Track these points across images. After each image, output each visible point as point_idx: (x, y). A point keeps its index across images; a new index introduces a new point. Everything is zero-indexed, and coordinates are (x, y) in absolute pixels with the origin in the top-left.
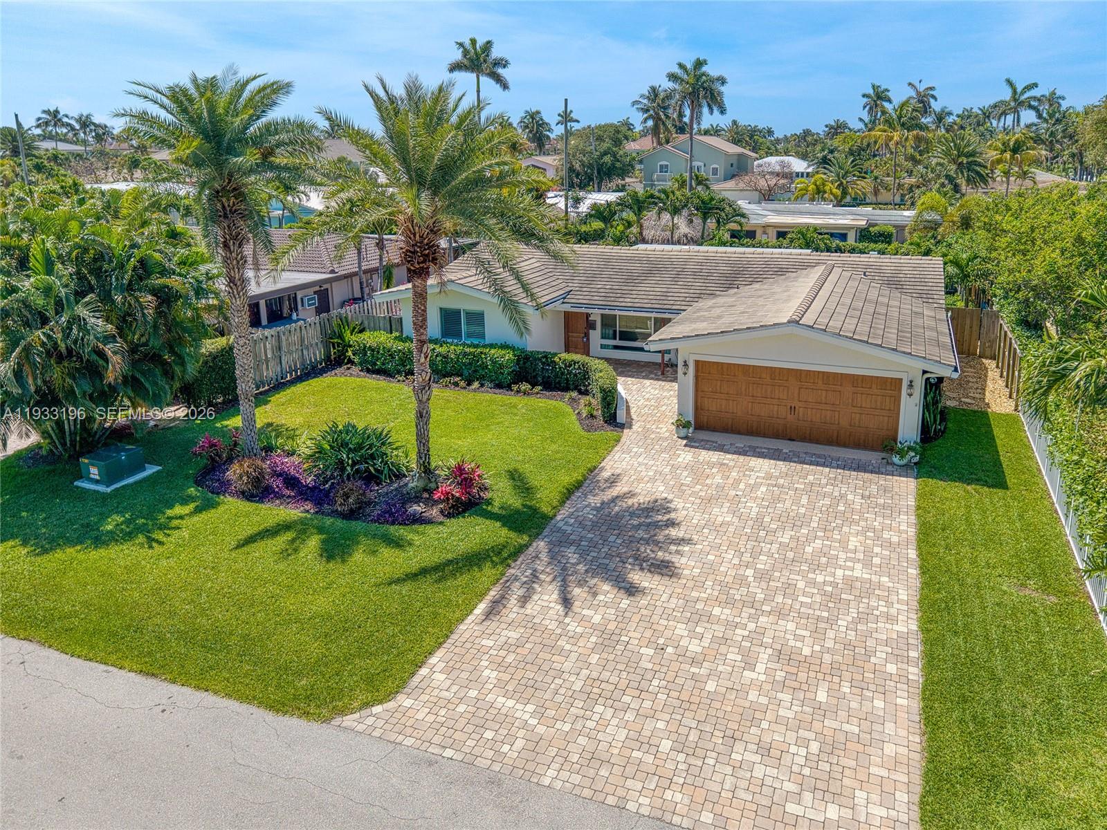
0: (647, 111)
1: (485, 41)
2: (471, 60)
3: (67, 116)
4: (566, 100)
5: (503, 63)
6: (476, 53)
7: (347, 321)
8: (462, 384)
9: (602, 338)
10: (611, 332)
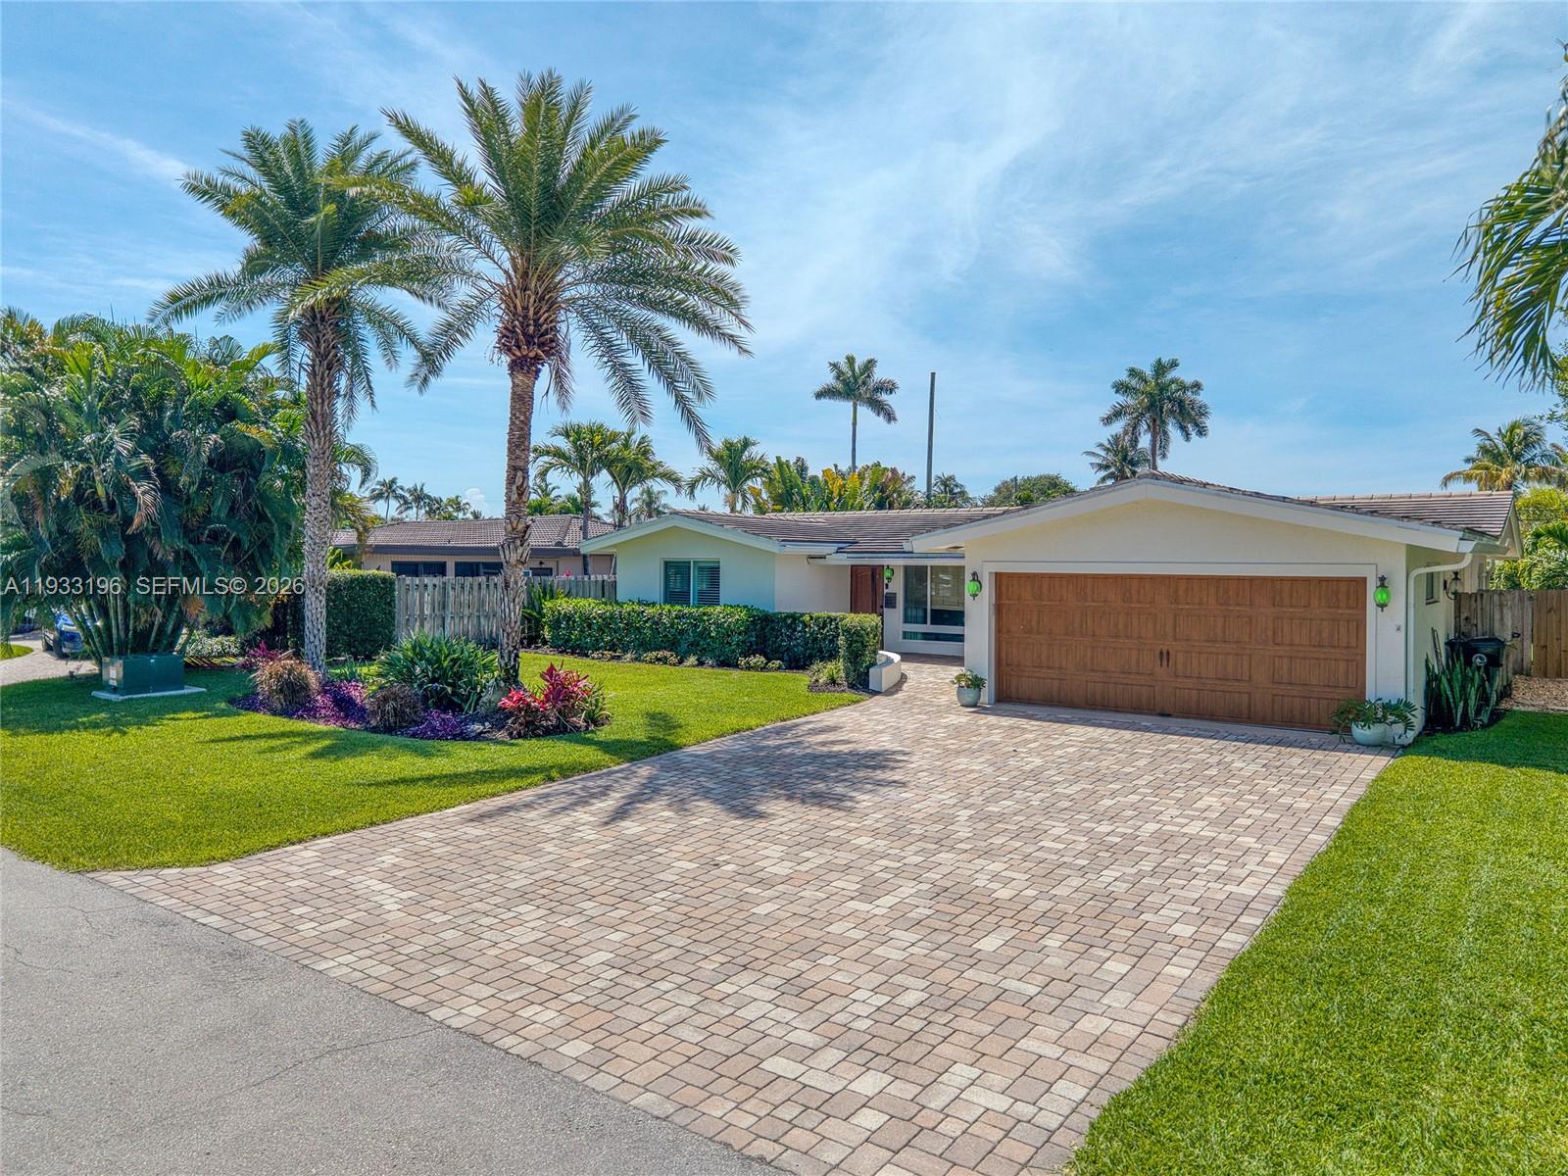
0: (1107, 467)
1: (866, 359)
2: (845, 383)
3: (402, 489)
4: (933, 374)
5: (889, 388)
6: (854, 375)
7: (551, 590)
8: (674, 660)
9: (906, 622)
10: (920, 613)
